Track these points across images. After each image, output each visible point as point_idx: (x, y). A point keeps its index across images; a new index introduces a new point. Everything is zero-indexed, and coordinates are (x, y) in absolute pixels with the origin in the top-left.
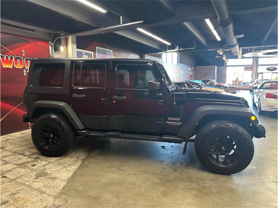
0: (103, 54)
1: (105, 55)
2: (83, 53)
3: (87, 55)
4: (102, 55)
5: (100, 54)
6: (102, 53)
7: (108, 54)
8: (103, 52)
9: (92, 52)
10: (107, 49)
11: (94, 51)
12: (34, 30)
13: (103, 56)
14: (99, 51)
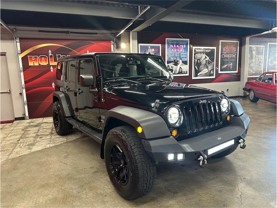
0: (175, 45)
1: (178, 46)
2: (148, 47)
3: (153, 48)
4: (173, 46)
5: (171, 46)
6: (173, 44)
7: (182, 44)
8: (176, 43)
9: (160, 45)
10: (182, 38)
11: (163, 43)
12: (96, 34)
13: (175, 46)
14: (170, 42)
